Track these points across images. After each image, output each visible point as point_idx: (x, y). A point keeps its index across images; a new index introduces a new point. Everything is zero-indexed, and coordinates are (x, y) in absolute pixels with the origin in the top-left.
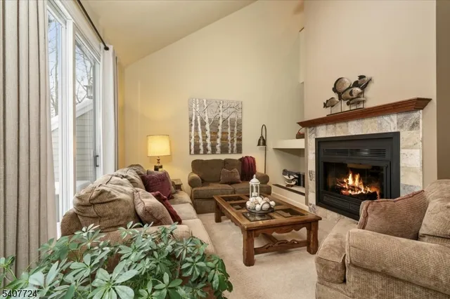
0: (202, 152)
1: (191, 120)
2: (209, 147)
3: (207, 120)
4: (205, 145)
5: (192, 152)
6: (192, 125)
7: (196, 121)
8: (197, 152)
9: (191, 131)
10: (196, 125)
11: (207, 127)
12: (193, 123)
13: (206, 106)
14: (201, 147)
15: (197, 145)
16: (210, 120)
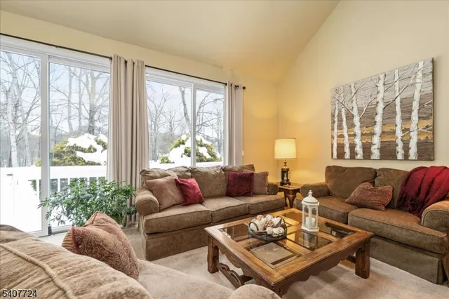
0: (347, 156)
1: (333, 116)
2: (359, 149)
3: (355, 112)
4: (352, 147)
5: (335, 155)
6: (334, 122)
7: (340, 115)
8: (341, 156)
9: (333, 129)
10: (340, 120)
11: (356, 120)
12: (336, 119)
13: (354, 91)
14: (347, 150)
15: (341, 147)
16: (360, 110)
